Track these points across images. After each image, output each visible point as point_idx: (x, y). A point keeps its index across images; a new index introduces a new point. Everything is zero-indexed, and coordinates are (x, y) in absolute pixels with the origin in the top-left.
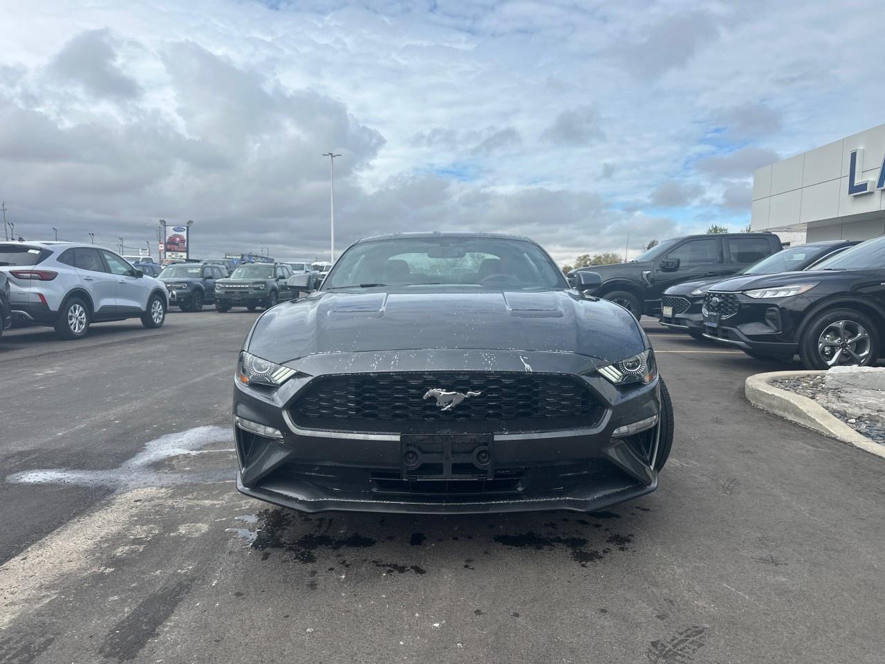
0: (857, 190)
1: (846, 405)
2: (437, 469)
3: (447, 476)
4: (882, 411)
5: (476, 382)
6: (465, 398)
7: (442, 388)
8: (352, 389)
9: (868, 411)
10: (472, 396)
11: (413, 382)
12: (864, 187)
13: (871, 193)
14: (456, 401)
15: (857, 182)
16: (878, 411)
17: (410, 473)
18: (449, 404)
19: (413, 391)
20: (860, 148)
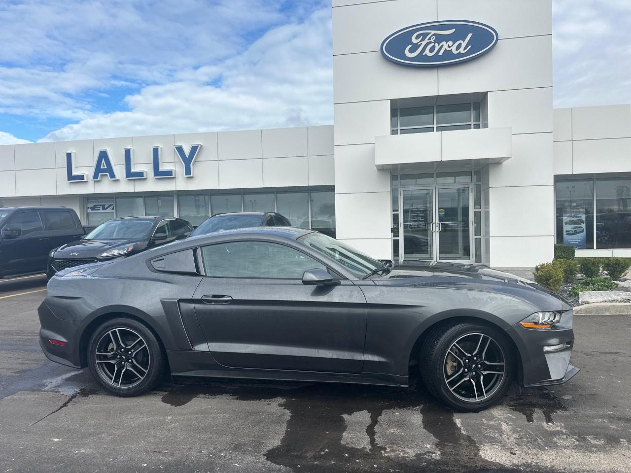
0: (75, 179)
12: (80, 177)
13: (87, 182)
15: (75, 173)
20: (74, 151)
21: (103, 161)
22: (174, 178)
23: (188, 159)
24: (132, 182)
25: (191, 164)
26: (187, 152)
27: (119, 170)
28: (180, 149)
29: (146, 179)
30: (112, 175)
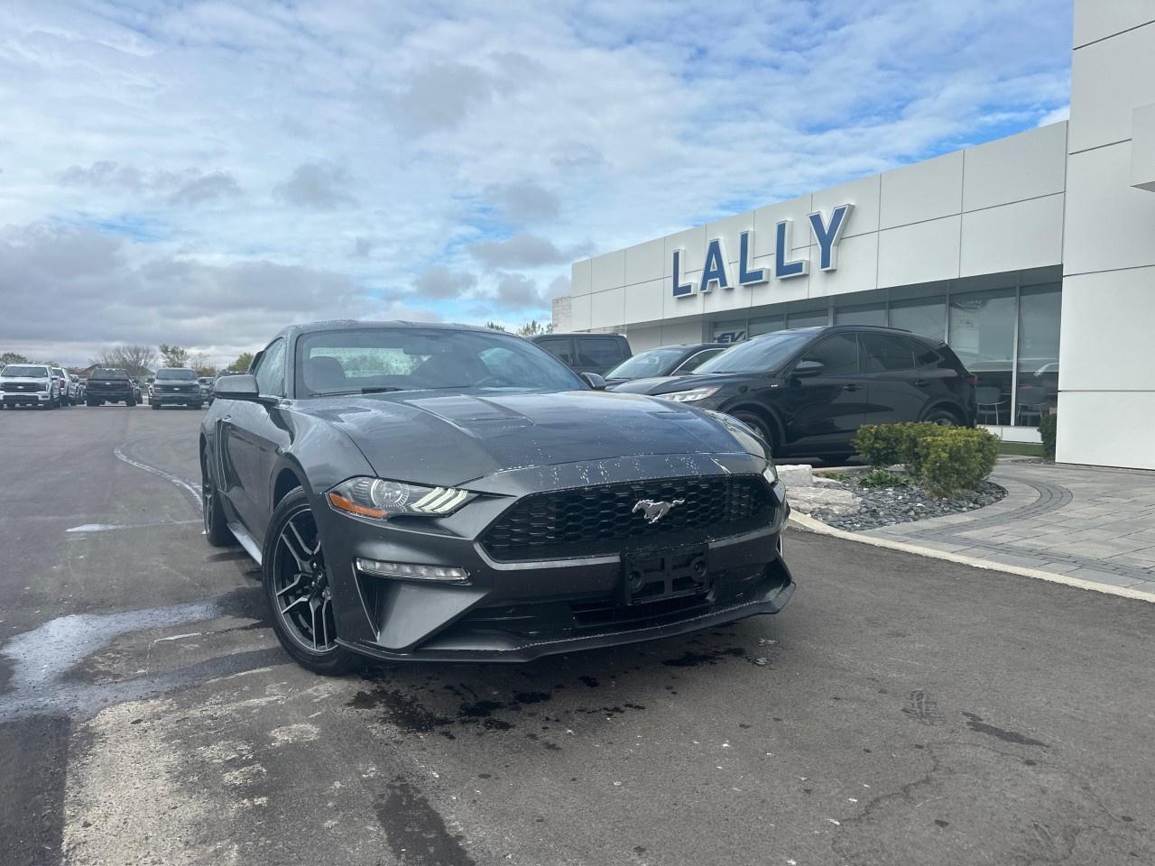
0: (681, 292)
1: (797, 501)
2: (659, 587)
3: (669, 594)
4: (829, 504)
5: (678, 489)
6: (671, 508)
7: (650, 497)
8: (553, 509)
9: (817, 506)
10: (677, 505)
11: (621, 494)
12: (688, 289)
13: (694, 296)
14: (663, 511)
15: (681, 283)
16: (826, 504)
17: (634, 596)
18: (656, 515)
19: (621, 505)
20: (682, 248)
21: (714, 259)
22: (805, 276)
23: (828, 236)
24: (750, 290)
25: (831, 247)
26: (826, 222)
27: (732, 273)
28: (816, 220)
29: (767, 282)
30: (724, 283)
